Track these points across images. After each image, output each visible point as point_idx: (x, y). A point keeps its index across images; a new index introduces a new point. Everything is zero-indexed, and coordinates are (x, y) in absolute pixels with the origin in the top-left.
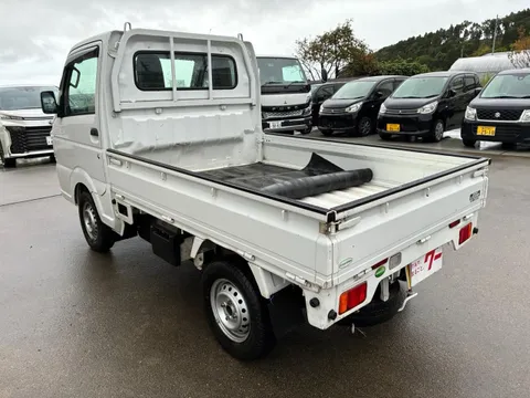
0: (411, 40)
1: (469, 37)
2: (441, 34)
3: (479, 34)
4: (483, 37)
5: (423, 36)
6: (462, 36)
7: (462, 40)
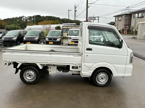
0: (8, 19)
1: (25, 20)
2: (17, 18)
3: (27, 20)
4: (28, 21)
5: (11, 18)
6: (23, 19)
7: (23, 21)
